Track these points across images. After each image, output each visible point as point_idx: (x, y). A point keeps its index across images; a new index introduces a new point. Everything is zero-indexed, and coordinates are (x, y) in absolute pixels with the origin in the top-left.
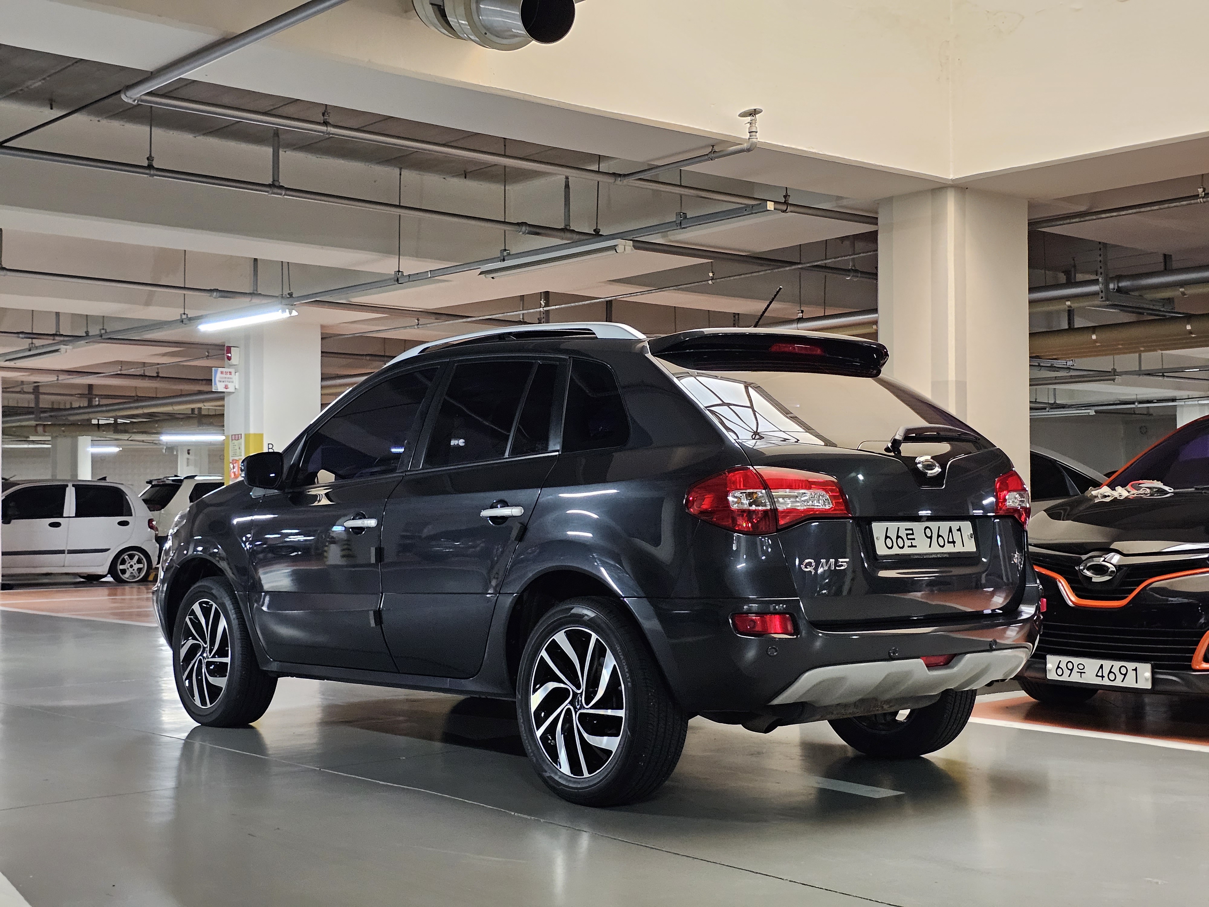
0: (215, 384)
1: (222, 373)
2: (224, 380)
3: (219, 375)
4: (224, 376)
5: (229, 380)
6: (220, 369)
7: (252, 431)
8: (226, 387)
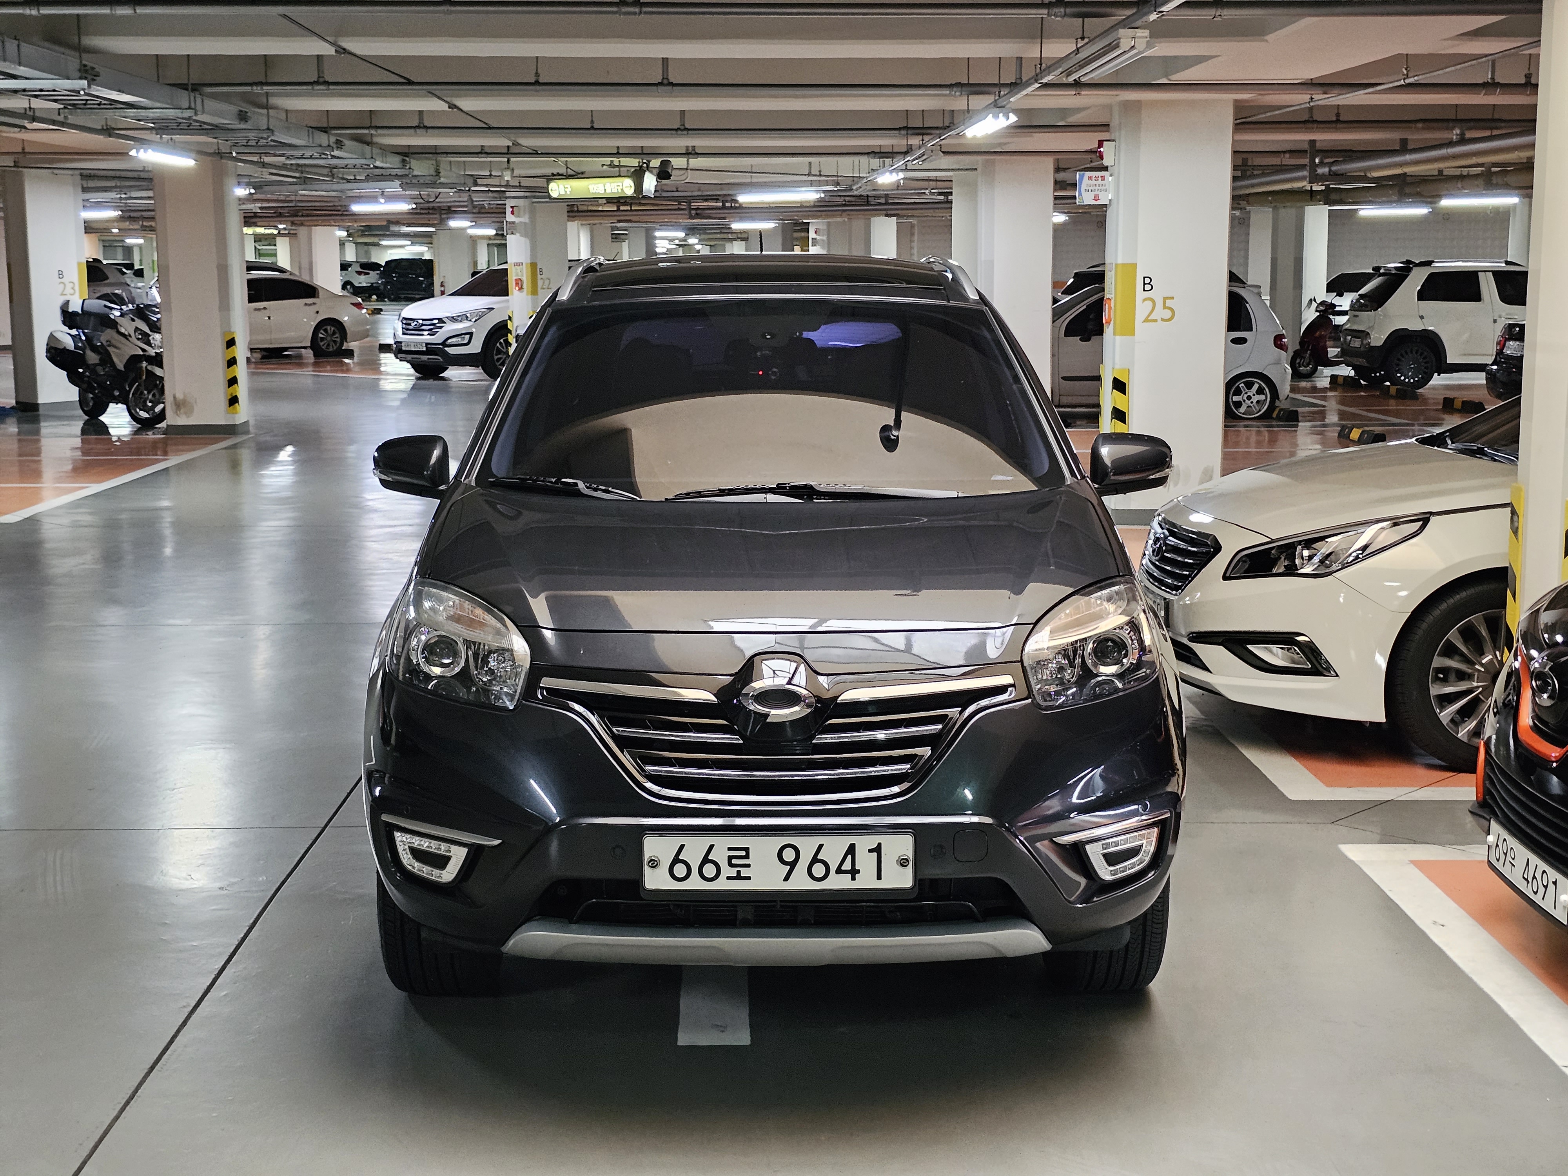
0: (1080, 194)
1: (1090, 178)
2: (1095, 188)
3: (1086, 180)
4: (1094, 182)
5: (1099, 188)
6: (1088, 174)
7: (1120, 261)
8: (1096, 198)
